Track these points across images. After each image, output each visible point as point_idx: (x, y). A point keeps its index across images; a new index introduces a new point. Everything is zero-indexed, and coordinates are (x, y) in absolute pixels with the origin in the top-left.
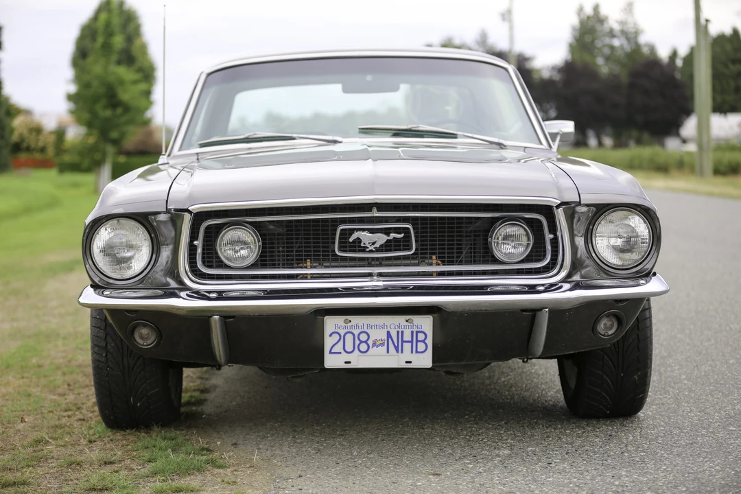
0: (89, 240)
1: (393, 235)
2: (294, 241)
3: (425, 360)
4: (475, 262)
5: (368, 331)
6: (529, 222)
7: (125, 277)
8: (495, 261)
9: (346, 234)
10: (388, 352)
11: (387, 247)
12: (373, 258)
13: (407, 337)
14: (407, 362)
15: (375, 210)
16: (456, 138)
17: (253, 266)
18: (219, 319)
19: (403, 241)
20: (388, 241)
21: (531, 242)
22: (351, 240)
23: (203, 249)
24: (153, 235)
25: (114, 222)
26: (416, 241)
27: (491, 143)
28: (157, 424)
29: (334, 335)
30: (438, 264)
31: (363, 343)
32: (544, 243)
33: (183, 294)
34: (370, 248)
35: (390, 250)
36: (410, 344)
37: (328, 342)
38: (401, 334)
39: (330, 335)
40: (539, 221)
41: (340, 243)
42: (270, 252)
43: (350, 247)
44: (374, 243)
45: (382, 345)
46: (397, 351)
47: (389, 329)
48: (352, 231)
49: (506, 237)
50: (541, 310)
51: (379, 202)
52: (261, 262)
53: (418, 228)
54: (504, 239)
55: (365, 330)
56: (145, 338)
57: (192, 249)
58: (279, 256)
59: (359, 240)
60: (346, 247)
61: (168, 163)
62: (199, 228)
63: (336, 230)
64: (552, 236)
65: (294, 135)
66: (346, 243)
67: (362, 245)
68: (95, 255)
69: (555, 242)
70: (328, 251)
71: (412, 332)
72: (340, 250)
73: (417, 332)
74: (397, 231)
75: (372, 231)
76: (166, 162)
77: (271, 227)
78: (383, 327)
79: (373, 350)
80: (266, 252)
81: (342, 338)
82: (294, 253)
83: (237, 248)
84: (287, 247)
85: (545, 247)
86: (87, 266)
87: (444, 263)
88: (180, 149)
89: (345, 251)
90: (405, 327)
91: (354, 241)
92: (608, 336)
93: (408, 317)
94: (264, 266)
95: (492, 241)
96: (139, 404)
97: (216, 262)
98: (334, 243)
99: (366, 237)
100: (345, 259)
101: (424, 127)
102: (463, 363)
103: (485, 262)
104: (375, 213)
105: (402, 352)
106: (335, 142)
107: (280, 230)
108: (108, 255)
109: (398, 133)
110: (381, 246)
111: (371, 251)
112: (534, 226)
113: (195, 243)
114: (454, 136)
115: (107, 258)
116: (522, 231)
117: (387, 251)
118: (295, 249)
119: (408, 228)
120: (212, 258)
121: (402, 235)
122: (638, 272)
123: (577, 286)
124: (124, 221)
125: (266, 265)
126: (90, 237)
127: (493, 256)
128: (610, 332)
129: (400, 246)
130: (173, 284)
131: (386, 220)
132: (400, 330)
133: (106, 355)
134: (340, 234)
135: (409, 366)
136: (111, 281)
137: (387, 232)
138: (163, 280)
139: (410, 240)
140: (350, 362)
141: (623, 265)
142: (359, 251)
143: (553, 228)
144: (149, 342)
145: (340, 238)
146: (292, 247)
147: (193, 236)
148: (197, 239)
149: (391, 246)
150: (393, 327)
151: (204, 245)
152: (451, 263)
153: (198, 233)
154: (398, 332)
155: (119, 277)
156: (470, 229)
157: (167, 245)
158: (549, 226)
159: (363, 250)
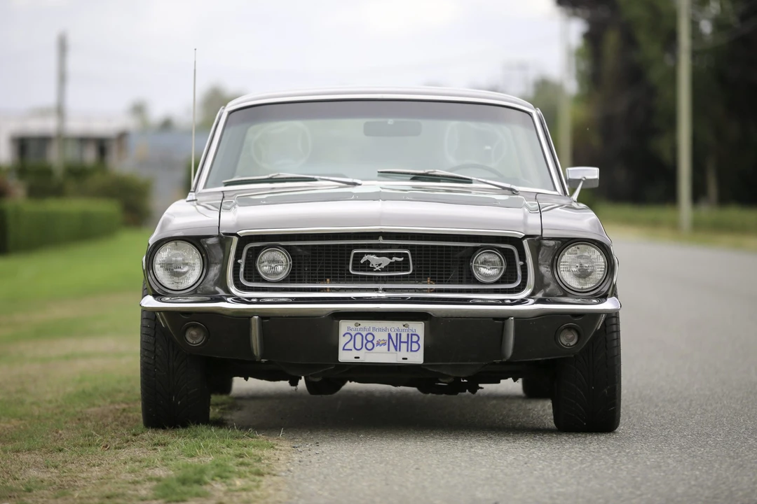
0: (151, 258)
1: (395, 259)
2: (317, 262)
3: (417, 358)
4: (461, 282)
5: (373, 333)
6: (503, 251)
7: (179, 288)
10: (389, 350)
11: (390, 267)
12: (379, 277)
13: (404, 338)
14: (403, 359)
15: (381, 238)
16: (471, 183)
17: (284, 281)
18: (259, 319)
19: (403, 264)
20: (391, 263)
21: (504, 267)
22: (362, 262)
23: (245, 267)
24: (204, 255)
25: (173, 243)
26: (413, 264)
27: (504, 188)
29: (347, 335)
30: (431, 284)
31: (369, 343)
32: (516, 268)
33: (229, 299)
34: (377, 268)
35: (393, 271)
36: (406, 344)
37: (342, 341)
38: (399, 336)
39: (344, 336)
40: (512, 251)
41: (353, 264)
42: (298, 270)
43: (361, 267)
44: (380, 265)
45: (384, 344)
46: (396, 350)
47: (390, 332)
48: (363, 255)
49: (485, 263)
50: (507, 318)
51: (383, 231)
52: (291, 278)
53: (414, 254)
54: (482, 263)
55: (371, 331)
56: (194, 338)
57: (236, 266)
58: (305, 273)
59: (368, 262)
60: (358, 267)
61: (196, 200)
62: (242, 250)
63: (350, 253)
64: (522, 263)
65: (316, 177)
66: (358, 264)
67: (371, 266)
68: (157, 270)
69: (524, 268)
70: (344, 270)
71: (408, 335)
72: (353, 270)
73: (412, 335)
74: (399, 255)
75: (379, 255)
76: (194, 199)
77: (299, 250)
78: (386, 330)
79: (377, 349)
80: (294, 270)
81: (353, 338)
82: (317, 272)
83: (273, 265)
84: (312, 266)
85: (516, 272)
86: (149, 277)
87: (436, 282)
88: (205, 187)
89: (358, 271)
90: (403, 330)
91: (365, 262)
92: (570, 346)
93: (405, 323)
95: (473, 264)
96: (179, 403)
97: (255, 277)
98: (349, 264)
99: (374, 260)
100: (357, 276)
101: (439, 172)
102: (450, 363)
103: (468, 282)
104: (381, 241)
105: (400, 350)
106: (355, 184)
107: (306, 253)
108: (167, 269)
109: (417, 177)
110: (386, 267)
111: (378, 271)
112: (507, 254)
113: (239, 261)
114: (469, 181)
115: (166, 272)
116: (496, 259)
117: (390, 271)
118: (318, 269)
119: (407, 253)
120: (252, 274)
121: (402, 259)
122: (595, 294)
123: (540, 301)
124: (180, 243)
125: (295, 280)
126: (153, 255)
127: (475, 278)
128: (572, 344)
129: (400, 267)
130: (222, 293)
132: (399, 333)
133: (155, 358)
134: (354, 257)
136: (169, 291)
137: (390, 256)
138: (212, 289)
139: (408, 264)
140: (358, 358)
141: (582, 289)
142: (369, 271)
143: (523, 257)
144: (197, 341)
145: (353, 260)
146: (316, 267)
147: (238, 256)
148: (240, 258)
149: (393, 267)
150: (393, 330)
151: (245, 264)
152: (440, 282)
153: (242, 254)
154: (397, 334)
155: (176, 288)
156: (456, 256)
157: (216, 264)
158: (519, 255)
159: (372, 270)
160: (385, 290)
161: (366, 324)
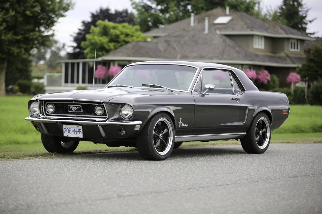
8: (95, 114)
9: (70, 107)
11: (77, 110)
13: (78, 131)
28: (56, 152)
31: (70, 131)
37: (64, 130)
38: (77, 129)
59: (71, 108)
74: (79, 107)
75: (74, 106)
78: (74, 128)
79: (72, 133)
81: (66, 130)
94: (56, 113)
104: (73, 102)
117: (77, 111)
121: (79, 108)
131: (77, 104)
135: (78, 137)
137: (76, 107)
142: (72, 111)
159: (73, 111)
160: (77, 117)
161: (69, 126)
